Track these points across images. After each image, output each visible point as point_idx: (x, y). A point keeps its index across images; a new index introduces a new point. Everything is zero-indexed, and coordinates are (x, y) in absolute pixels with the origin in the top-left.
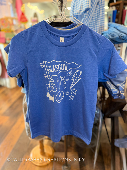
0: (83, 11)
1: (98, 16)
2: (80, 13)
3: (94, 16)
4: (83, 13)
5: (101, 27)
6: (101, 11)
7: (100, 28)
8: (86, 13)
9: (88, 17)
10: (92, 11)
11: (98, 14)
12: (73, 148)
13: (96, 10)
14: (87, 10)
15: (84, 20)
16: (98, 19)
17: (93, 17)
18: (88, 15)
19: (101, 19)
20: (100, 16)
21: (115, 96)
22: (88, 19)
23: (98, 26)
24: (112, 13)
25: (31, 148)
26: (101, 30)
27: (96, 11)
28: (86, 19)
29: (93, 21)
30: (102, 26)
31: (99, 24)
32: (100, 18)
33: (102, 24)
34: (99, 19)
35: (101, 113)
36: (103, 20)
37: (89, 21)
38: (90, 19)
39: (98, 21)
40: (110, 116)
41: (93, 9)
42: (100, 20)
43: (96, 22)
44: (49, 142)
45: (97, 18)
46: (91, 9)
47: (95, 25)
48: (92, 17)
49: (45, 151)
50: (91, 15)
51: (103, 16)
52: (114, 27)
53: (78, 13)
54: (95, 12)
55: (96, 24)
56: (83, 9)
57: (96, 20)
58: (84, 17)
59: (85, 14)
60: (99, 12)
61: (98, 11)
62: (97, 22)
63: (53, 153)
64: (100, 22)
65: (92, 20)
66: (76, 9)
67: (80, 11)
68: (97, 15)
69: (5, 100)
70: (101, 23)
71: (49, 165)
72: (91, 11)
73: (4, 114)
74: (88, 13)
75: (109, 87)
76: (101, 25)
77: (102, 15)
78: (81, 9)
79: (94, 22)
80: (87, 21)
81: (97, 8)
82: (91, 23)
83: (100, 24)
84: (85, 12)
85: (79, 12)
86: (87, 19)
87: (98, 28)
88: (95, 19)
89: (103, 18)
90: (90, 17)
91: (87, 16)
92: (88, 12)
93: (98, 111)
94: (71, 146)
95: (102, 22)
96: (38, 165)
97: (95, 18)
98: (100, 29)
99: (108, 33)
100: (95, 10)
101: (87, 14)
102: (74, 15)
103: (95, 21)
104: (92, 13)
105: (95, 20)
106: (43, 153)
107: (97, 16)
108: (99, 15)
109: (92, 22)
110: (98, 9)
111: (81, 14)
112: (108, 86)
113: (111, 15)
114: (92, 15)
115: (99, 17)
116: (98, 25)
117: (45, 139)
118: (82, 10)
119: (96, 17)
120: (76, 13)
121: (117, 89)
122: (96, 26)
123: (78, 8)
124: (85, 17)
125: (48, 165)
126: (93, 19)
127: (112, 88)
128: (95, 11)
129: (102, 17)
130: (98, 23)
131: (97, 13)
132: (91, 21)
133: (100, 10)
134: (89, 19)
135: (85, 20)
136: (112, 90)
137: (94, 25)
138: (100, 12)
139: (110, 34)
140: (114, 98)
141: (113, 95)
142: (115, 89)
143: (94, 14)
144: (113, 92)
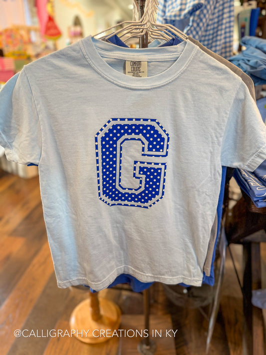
0: (186, 11)
1: (220, 23)
2: (180, 15)
3: (210, 22)
4: (188, 16)
5: (226, 48)
6: (226, 10)
7: (222, 48)
8: (194, 16)
9: (198, 25)
10: (208, 11)
11: (218, 17)
12: (160, 307)
13: (215, 8)
14: (197, 10)
15: (189, 32)
16: (220, 28)
17: (208, 25)
18: (198, 21)
19: (226, 28)
20: (224, 21)
21: (260, 201)
22: (198, 29)
23: (220, 45)
24: (248, 15)
25: (71, 305)
26: (226, 52)
27: (216, 10)
28: (192, 28)
29: (208, 33)
30: (228, 45)
31: (220, 40)
32: (224, 27)
33: (228, 40)
34: (221, 30)
36: (230, 32)
37: (200, 33)
38: (203, 29)
39: (219, 33)
41: (208, 7)
42: (223, 32)
43: (215, 35)
45: (217, 27)
46: (206, 7)
47: (213, 42)
48: (205, 25)
49: (102, 312)
50: (204, 20)
51: (230, 22)
52: (257, 47)
53: (175, 16)
54: (213, 14)
55: (215, 39)
56: (188, 6)
57: (215, 30)
58: (189, 25)
59: (191, 19)
60: (221, 13)
61: (219, 11)
62: (217, 36)
63: (118, 316)
64: (223, 36)
65: (206, 31)
66: (170, 7)
67: (181, 10)
68: (216, 20)
70: (225, 38)
71: (111, 343)
72: (205, 11)
73: (14, 233)
74: (199, 15)
75: (246, 181)
76: (225, 43)
77: (228, 20)
78: (183, 7)
79: (209, 35)
80: (194, 33)
81: (218, 5)
82: (203, 39)
83: (223, 41)
84: (192, 12)
85: (178, 13)
86: (195, 29)
87: (218, 48)
88: (214, 29)
89: (230, 27)
90: (201, 24)
91: (196, 22)
92: (198, 12)
94: (156, 302)
95: (228, 35)
96: (87, 341)
97: (212, 27)
98: (223, 51)
99: (243, 60)
100: (212, 7)
101: (196, 18)
102: (166, 20)
103: (213, 34)
104: (207, 16)
105: (211, 32)
106: (97, 317)
108: (223, 19)
109: (205, 36)
110: (220, 5)
111: (182, 17)
112: (244, 179)
113: (246, 20)
114: (206, 20)
115: (222, 24)
116: (218, 43)
118: (184, 9)
119: (216, 25)
120: (170, 16)
121: (263, 187)
122: (214, 44)
123: (174, 5)
124: (191, 24)
125: (107, 341)
126: (209, 28)
127: (252, 184)
128: (213, 12)
129: (228, 25)
130: (219, 38)
131: (216, 15)
132: (204, 34)
133: (223, 9)
134: (201, 29)
135: (192, 32)
136: (252, 188)
137: (210, 42)
138: (223, 14)
139: (247, 62)
140: (257, 205)
141: (255, 199)
142: (259, 185)
143: (211, 17)
144: (256, 193)
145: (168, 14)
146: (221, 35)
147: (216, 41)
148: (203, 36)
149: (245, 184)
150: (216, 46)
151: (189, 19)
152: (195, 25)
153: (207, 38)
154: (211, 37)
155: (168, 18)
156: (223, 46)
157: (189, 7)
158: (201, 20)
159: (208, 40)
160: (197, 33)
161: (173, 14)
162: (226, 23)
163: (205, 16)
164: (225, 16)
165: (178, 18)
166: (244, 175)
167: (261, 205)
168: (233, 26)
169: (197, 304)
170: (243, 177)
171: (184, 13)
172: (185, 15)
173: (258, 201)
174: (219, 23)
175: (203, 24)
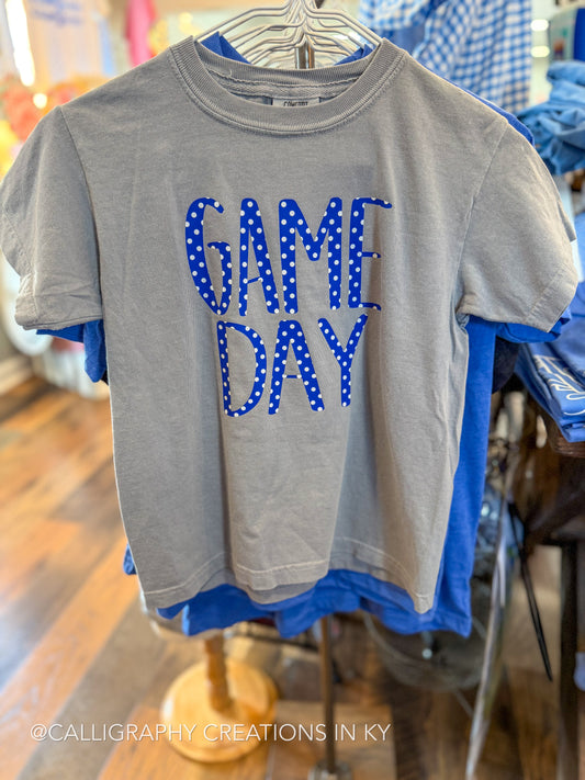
0: (416, 8)
1: (499, 36)
2: (402, 19)
3: (476, 36)
4: (420, 19)
5: (513, 92)
6: (513, 8)
7: (505, 95)
8: (435, 18)
9: (446, 40)
10: (467, 9)
11: (494, 23)
12: (367, 687)
15: (425, 55)
16: (498, 47)
17: (469, 42)
18: (446, 31)
19: (512, 49)
20: (508, 32)
21: (574, 426)
22: (446, 49)
23: (498, 86)
24: (570, 23)
25: (167, 673)
26: (514, 103)
27: (489, 8)
28: (432, 48)
29: (471, 60)
30: (519, 86)
32: (507, 44)
33: (518, 75)
34: (502, 51)
35: (506, 520)
36: (523, 57)
37: (450, 59)
38: (457, 50)
39: (497, 58)
40: (554, 535)
42: (506, 56)
43: (487, 63)
44: (252, 651)
45: (492, 47)
47: (482, 79)
48: (463, 40)
49: (235, 691)
50: (459, 29)
51: (522, 34)
52: (579, 83)
53: (391, 21)
54: (482, 16)
55: (486, 74)
57: (488, 53)
58: (422, 40)
59: (428, 24)
60: (499, 14)
61: (495, 10)
62: (492, 65)
63: (271, 703)
64: (506, 67)
65: (467, 55)
66: (384, 4)
67: (404, 7)
68: (490, 31)
69: (67, 450)
70: (512, 70)
71: (250, 761)
72: (461, 10)
73: (60, 513)
74: (446, 19)
75: (545, 381)
76: (513, 82)
77: (517, 30)
79: (474, 64)
80: (438, 58)
82: (460, 73)
83: (507, 77)
84: (429, 10)
85: (397, 14)
86: (439, 50)
87: (494, 92)
88: (484, 50)
89: (523, 46)
90: (452, 39)
91: (440, 31)
92: (441, 10)
93: (491, 510)
94: (359, 675)
95: (518, 63)
96: (198, 755)
97: (480, 46)
98: (509, 99)
99: (547, 112)
101: (438, 24)
103: (483, 62)
104: (466, 20)
105: (479, 57)
106: (223, 702)
107: (494, 35)
108: (504, 27)
109: (465, 67)
111: (407, 22)
112: (542, 377)
113: (564, 33)
114: (465, 29)
115: (502, 39)
116: (495, 81)
117: (237, 634)
118: (411, 5)
119: (489, 42)
120: (382, 23)
121: (584, 393)
122: (485, 84)
124: (427, 37)
125: (242, 759)
126: (473, 48)
127: (557, 387)
128: (480, 11)
129: (517, 42)
130: (496, 69)
131: (490, 19)
132: (462, 61)
133: (506, 4)
134: (451, 49)
135: (431, 57)
136: (557, 396)
137: (477, 79)
138: (505, 16)
139: (555, 116)
140: (568, 434)
141: (563, 422)
142: (574, 389)
143: (477, 23)
144: (564, 405)
145: (378, 18)
146: (501, 63)
147: (490, 77)
148: (457, 67)
149: (542, 389)
150: (489, 88)
151: (423, 26)
152: (439, 41)
153: (469, 71)
154: (478, 69)
155: (377, 27)
156: (508, 88)
158: (453, 29)
159: (473, 76)
160: (444, 58)
161: (387, 16)
162: (513, 37)
163: (461, 20)
164: (510, 20)
165: (397, 26)
166: (543, 369)
167: (576, 434)
169: (449, 683)
170: (539, 374)
171: (409, 13)
172: (413, 18)
173: (570, 425)
174: (497, 36)
175: (458, 39)
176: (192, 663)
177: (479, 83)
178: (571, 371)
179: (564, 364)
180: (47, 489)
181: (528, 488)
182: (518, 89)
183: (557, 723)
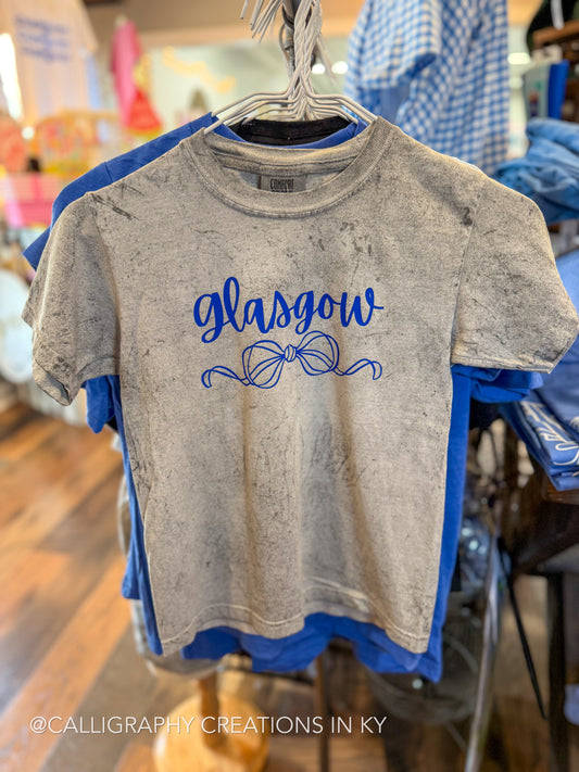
0: (402, 71)
1: (479, 93)
2: (389, 79)
3: (457, 93)
4: (406, 79)
5: (493, 144)
6: (491, 67)
7: (486, 146)
8: (419, 78)
9: (430, 98)
10: (450, 69)
11: (474, 81)
13: (466, 63)
14: (425, 66)
15: (411, 112)
16: (478, 103)
17: (451, 98)
18: (430, 89)
19: (492, 103)
20: (487, 90)
21: (564, 474)
22: (430, 106)
23: (478, 139)
24: (544, 77)
25: (162, 706)
26: (494, 154)
27: (469, 68)
28: (417, 105)
29: (453, 114)
30: (498, 138)
31: (480, 128)
32: (487, 100)
34: (482, 107)
36: (502, 111)
37: (434, 115)
38: (440, 106)
39: (477, 113)
40: (541, 567)
41: (451, 61)
42: (486, 111)
43: (468, 118)
45: (472, 103)
46: (444, 61)
47: (464, 133)
48: (446, 98)
50: (442, 88)
51: (501, 91)
52: (557, 141)
53: (379, 81)
54: (463, 75)
55: (468, 127)
56: (405, 58)
57: (469, 108)
58: (408, 98)
59: (414, 84)
60: (479, 73)
61: (475, 69)
62: (473, 119)
64: (486, 121)
65: (449, 110)
66: (371, 63)
67: (391, 68)
68: (470, 88)
69: (53, 478)
70: (492, 124)
72: (444, 70)
73: (47, 544)
74: (430, 79)
75: (534, 429)
76: (493, 134)
77: (496, 87)
78: (396, 62)
79: (456, 118)
80: (422, 114)
81: (472, 56)
82: (443, 126)
83: (487, 130)
84: (415, 72)
85: (384, 75)
86: (423, 107)
87: (476, 145)
88: (465, 105)
89: (501, 101)
90: (436, 97)
91: (425, 91)
92: (426, 72)
93: (480, 544)
95: (497, 117)
97: (462, 101)
98: (489, 150)
99: (527, 168)
100: (460, 61)
101: (423, 84)
102: (360, 89)
103: (464, 116)
104: (449, 79)
105: (461, 112)
107: (474, 91)
108: (484, 85)
109: (448, 121)
110: (477, 57)
111: (394, 83)
112: (530, 425)
113: (539, 85)
114: (447, 86)
115: (482, 96)
116: (476, 135)
118: (398, 67)
119: (470, 98)
120: (370, 82)
121: (572, 443)
122: (466, 137)
123: (379, 58)
124: (413, 95)
126: (455, 104)
127: (546, 437)
128: (462, 70)
129: (496, 97)
130: (476, 124)
131: (470, 77)
132: (444, 116)
133: (485, 64)
134: (435, 105)
135: (416, 113)
136: (546, 445)
137: (459, 132)
138: (484, 74)
139: (535, 172)
140: (557, 483)
141: (553, 471)
142: (562, 439)
143: (458, 81)
144: (553, 456)
145: (366, 77)
146: (481, 118)
147: (472, 130)
148: (440, 121)
149: (531, 437)
150: (471, 141)
151: (408, 86)
152: (423, 98)
153: (451, 125)
154: (460, 122)
155: (365, 86)
156: (488, 140)
157: (407, 62)
158: (436, 88)
159: (455, 129)
160: (428, 114)
161: (374, 76)
162: (492, 93)
163: (443, 79)
164: (490, 78)
165: (384, 85)
166: (531, 417)
167: (565, 483)
168: (507, 100)
169: (442, 715)
170: (528, 422)
171: (396, 74)
172: (399, 79)
173: (560, 474)
174: (477, 93)
175: (441, 96)
176: (183, 698)
177: (461, 136)
178: (558, 419)
179: (550, 411)
180: (33, 520)
181: (514, 520)
182: (498, 141)
183: (546, 752)
